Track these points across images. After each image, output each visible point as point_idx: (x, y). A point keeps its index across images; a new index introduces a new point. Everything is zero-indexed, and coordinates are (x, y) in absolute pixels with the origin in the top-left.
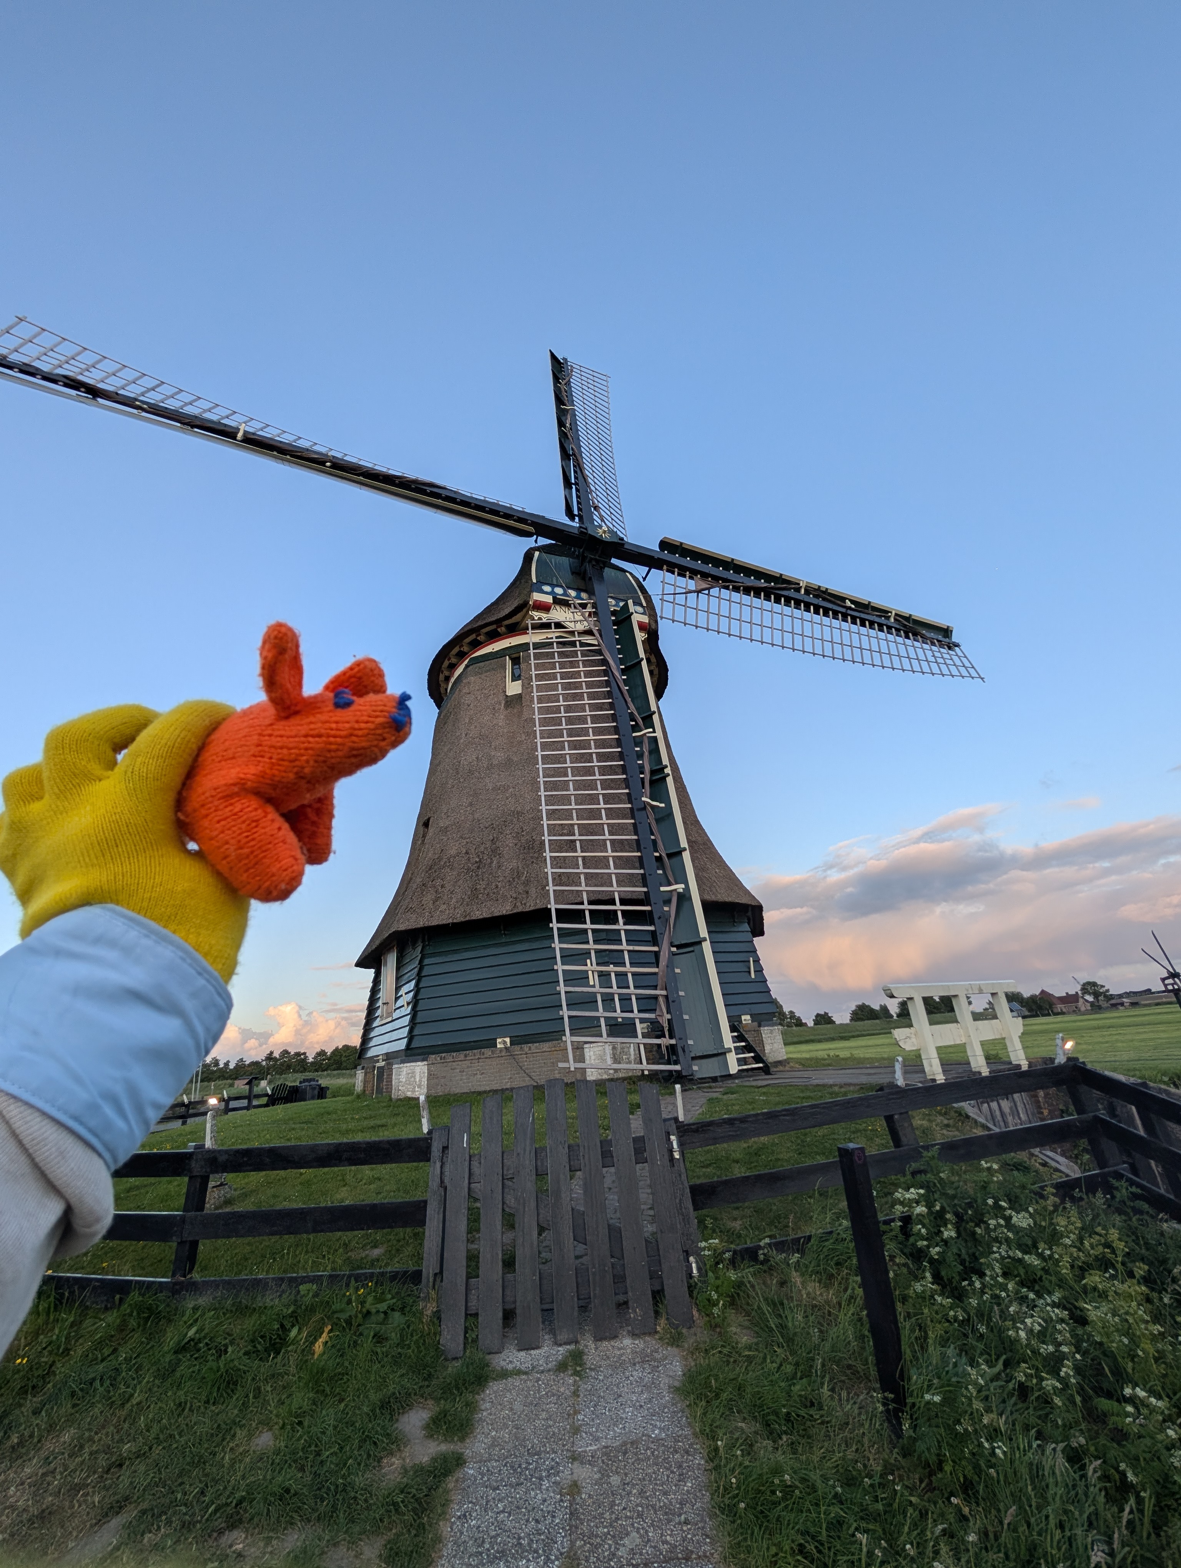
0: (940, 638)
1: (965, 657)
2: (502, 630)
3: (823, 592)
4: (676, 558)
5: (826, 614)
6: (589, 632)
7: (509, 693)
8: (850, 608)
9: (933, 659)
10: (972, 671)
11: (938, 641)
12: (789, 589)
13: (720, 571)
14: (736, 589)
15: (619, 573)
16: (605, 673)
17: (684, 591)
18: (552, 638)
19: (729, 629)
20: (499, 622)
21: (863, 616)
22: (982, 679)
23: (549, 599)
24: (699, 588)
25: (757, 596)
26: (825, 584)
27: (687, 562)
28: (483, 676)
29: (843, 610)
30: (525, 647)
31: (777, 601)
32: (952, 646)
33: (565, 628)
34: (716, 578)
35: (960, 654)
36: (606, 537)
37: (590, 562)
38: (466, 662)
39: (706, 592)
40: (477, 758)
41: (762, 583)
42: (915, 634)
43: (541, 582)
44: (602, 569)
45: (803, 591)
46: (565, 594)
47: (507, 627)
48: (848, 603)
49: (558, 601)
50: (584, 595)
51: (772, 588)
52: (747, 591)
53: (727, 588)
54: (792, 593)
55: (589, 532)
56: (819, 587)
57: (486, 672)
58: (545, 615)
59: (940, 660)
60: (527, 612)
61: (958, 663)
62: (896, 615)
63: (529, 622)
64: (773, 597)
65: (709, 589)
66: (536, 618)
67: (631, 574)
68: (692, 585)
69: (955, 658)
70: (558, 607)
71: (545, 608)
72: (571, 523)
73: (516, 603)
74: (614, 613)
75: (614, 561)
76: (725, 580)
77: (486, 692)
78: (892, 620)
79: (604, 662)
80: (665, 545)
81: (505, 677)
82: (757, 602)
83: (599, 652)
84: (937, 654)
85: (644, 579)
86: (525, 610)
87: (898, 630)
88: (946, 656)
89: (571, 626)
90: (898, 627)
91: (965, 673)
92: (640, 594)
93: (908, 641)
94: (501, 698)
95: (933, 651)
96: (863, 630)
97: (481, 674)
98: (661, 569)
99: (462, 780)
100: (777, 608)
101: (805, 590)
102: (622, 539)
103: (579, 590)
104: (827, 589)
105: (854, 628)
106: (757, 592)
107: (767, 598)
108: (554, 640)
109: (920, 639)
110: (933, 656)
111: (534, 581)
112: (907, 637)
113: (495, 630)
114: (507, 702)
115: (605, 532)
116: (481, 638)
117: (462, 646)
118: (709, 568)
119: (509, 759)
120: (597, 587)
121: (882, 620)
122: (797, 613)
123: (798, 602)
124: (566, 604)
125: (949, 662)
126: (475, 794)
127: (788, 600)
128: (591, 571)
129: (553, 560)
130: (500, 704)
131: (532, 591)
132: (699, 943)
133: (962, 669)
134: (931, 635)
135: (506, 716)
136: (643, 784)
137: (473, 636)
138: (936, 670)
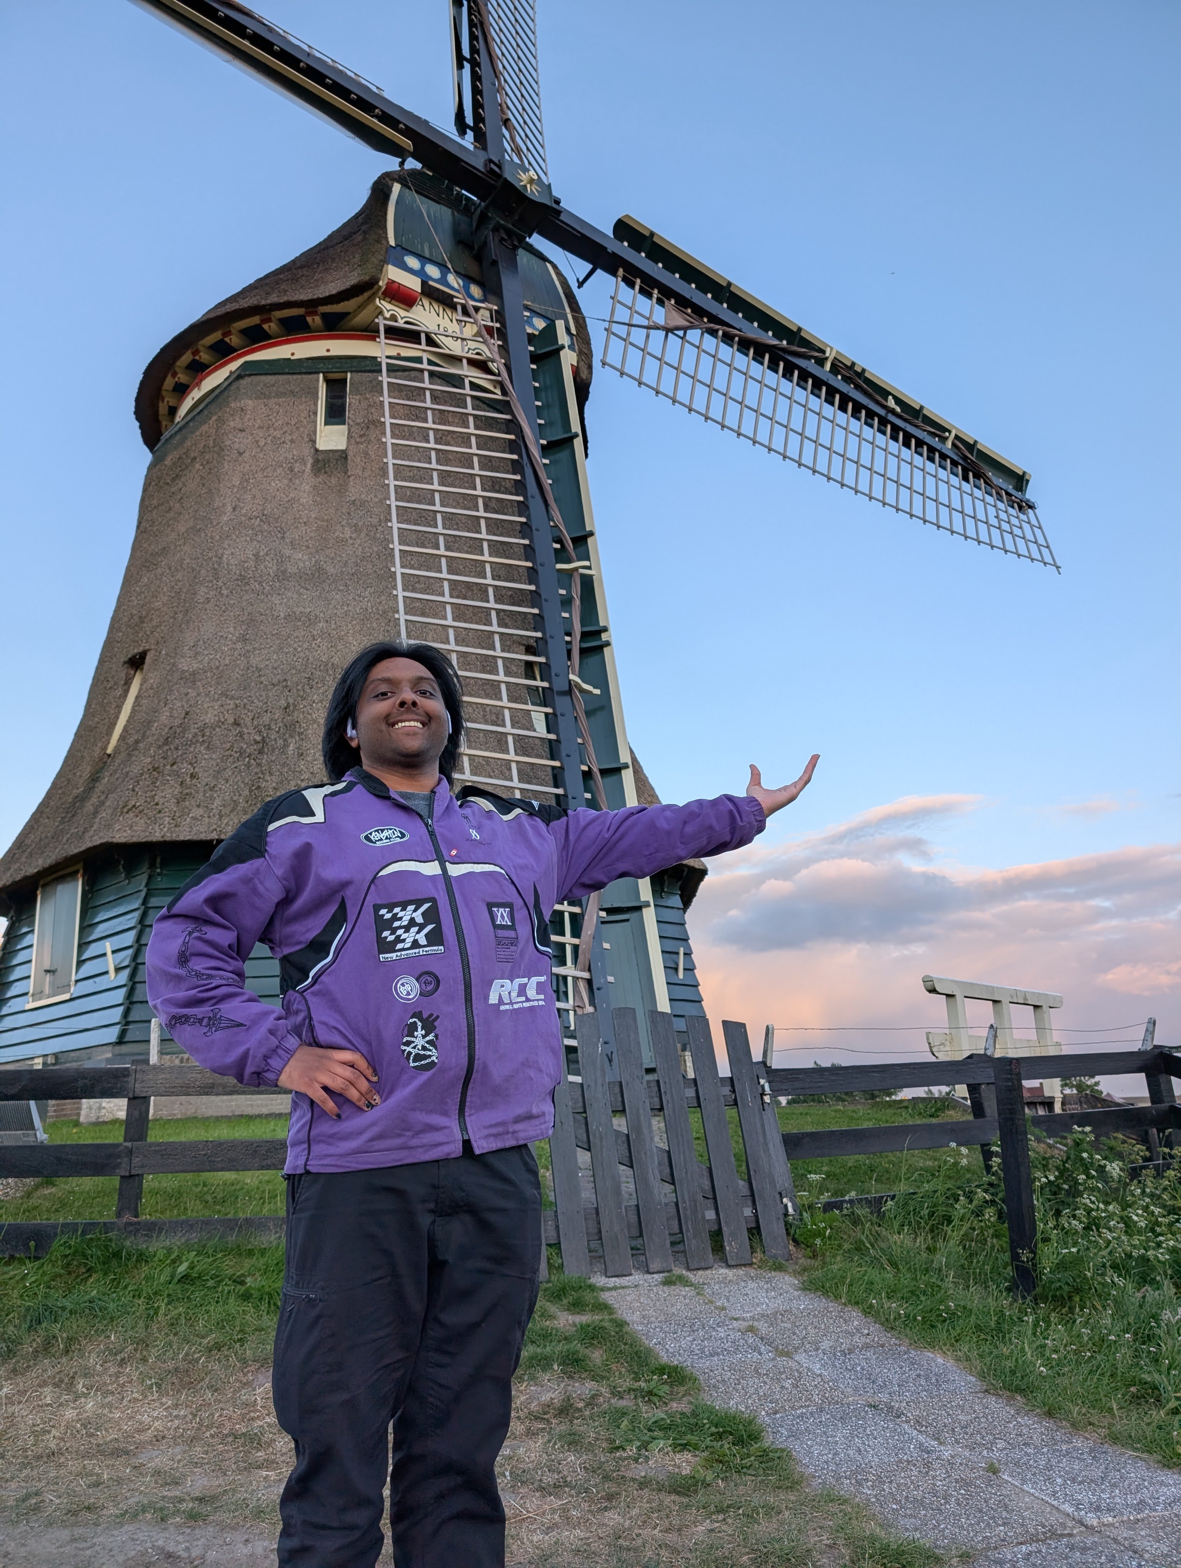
0: (1010, 489)
1: (1040, 528)
2: (315, 321)
3: (856, 373)
4: (640, 259)
5: (855, 415)
6: (481, 365)
7: (322, 445)
8: (893, 411)
9: (994, 521)
10: (1045, 551)
11: (1007, 493)
12: (809, 358)
13: (706, 300)
14: (728, 339)
15: (534, 260)
16: (512, 446)
17: (645, 323)
18: (419, 360)
19: (708, 408)
20: (312, 305)
21: (910, 429)
22: (1058, 567)
23: (414, 284)
24: (672, 324)
25: (758, 358)
26: (862, 363)
27: (657, 270)
28: (272, 401)
29: (882, 412)
30: (370, 365)
31: (787, 375)
32: (1025, 506)
33: (437, 346)
34: (699, 312)
35: (1034, 521)
36: (533, 191)
37: (496, 229)
38: (234, 366)
39: (681, 333)
40: (256, 555)
41: (769, 338)
42: (977, 476)
43: (403, 249)
44: (515, 248)
45: (828, 366)
46: (443, 281)
47: (324, 316)
48: (891, 403)
49: (430, 293)
50: (475, 290)
51: (784, 350)
52: (744, 345)
53: (713, 333)
54: (810, 366)
55: (507, 175)
56: (853, 364)
57: (278, 395)
58: (403, 313)
59: (1005, 526)
60: (371, 299)
61: (1029, 536)
62: (957, 437)
63: (381, 323)
64: (782, 364)
65: (685, 329)
66: (388, 315)
67: (555, 267)
68: (660, 315)
69: (1026, 527)
70: (426, 302)
71: (405, 299)
72: (458, 139)
73: (353, 279)
74: (531, 338)
75: (537, 241)
76: (714, 319)
77: (277, 434)
78: (949, 444)
79: (513, 426)
80: (623, 228)
81: (315, 414)
82: (756, 370)
83: (504, 406)
84: (1003, 516)
85: (581, 284)
86: (366, 295)
87: (954, 463)
88: (1014, 521)
89: (455, 348)
90: (955, 458)
92: (568, 310)
93: (966, 487)
94: (307, 451)
95: (997, 509)
96: (906, 453)
97: (269, 398)
98: (614, 273)
99: (225, 592)
100: (786, 386)
101: (833, 364)
102: (557, 202)
103: (468, 278)
104: (864, 370)
105: (894, 447)
106: (759, 351)
107: (773, 366)
108: (425, 366)
109: (983, 485)
110: (997, 517)
111: (392, 242)
112: (966, 479)
113: (302, 318)
114: (317, 461)
115: (531, 181)
116: (271, 327)
117: (227, 334)
118: (690, 290)
119: (320, 570)
120: (509, 284)
121: (935, 442)
122: (815, 403)
123: (818, 384)
124: (445, 301)
125: (1017, 531)
126: (252, 621)
127: (804, 376)
128: (494, 249)
129: (425, 206)
130: (303, 462)
131: (385, 262)
132: (638, 909)
133: (1033, 547)
134: (999, 481)
135: (315, 487)
136: (569, 652)
137: (255, 320)
138: (997, 541)
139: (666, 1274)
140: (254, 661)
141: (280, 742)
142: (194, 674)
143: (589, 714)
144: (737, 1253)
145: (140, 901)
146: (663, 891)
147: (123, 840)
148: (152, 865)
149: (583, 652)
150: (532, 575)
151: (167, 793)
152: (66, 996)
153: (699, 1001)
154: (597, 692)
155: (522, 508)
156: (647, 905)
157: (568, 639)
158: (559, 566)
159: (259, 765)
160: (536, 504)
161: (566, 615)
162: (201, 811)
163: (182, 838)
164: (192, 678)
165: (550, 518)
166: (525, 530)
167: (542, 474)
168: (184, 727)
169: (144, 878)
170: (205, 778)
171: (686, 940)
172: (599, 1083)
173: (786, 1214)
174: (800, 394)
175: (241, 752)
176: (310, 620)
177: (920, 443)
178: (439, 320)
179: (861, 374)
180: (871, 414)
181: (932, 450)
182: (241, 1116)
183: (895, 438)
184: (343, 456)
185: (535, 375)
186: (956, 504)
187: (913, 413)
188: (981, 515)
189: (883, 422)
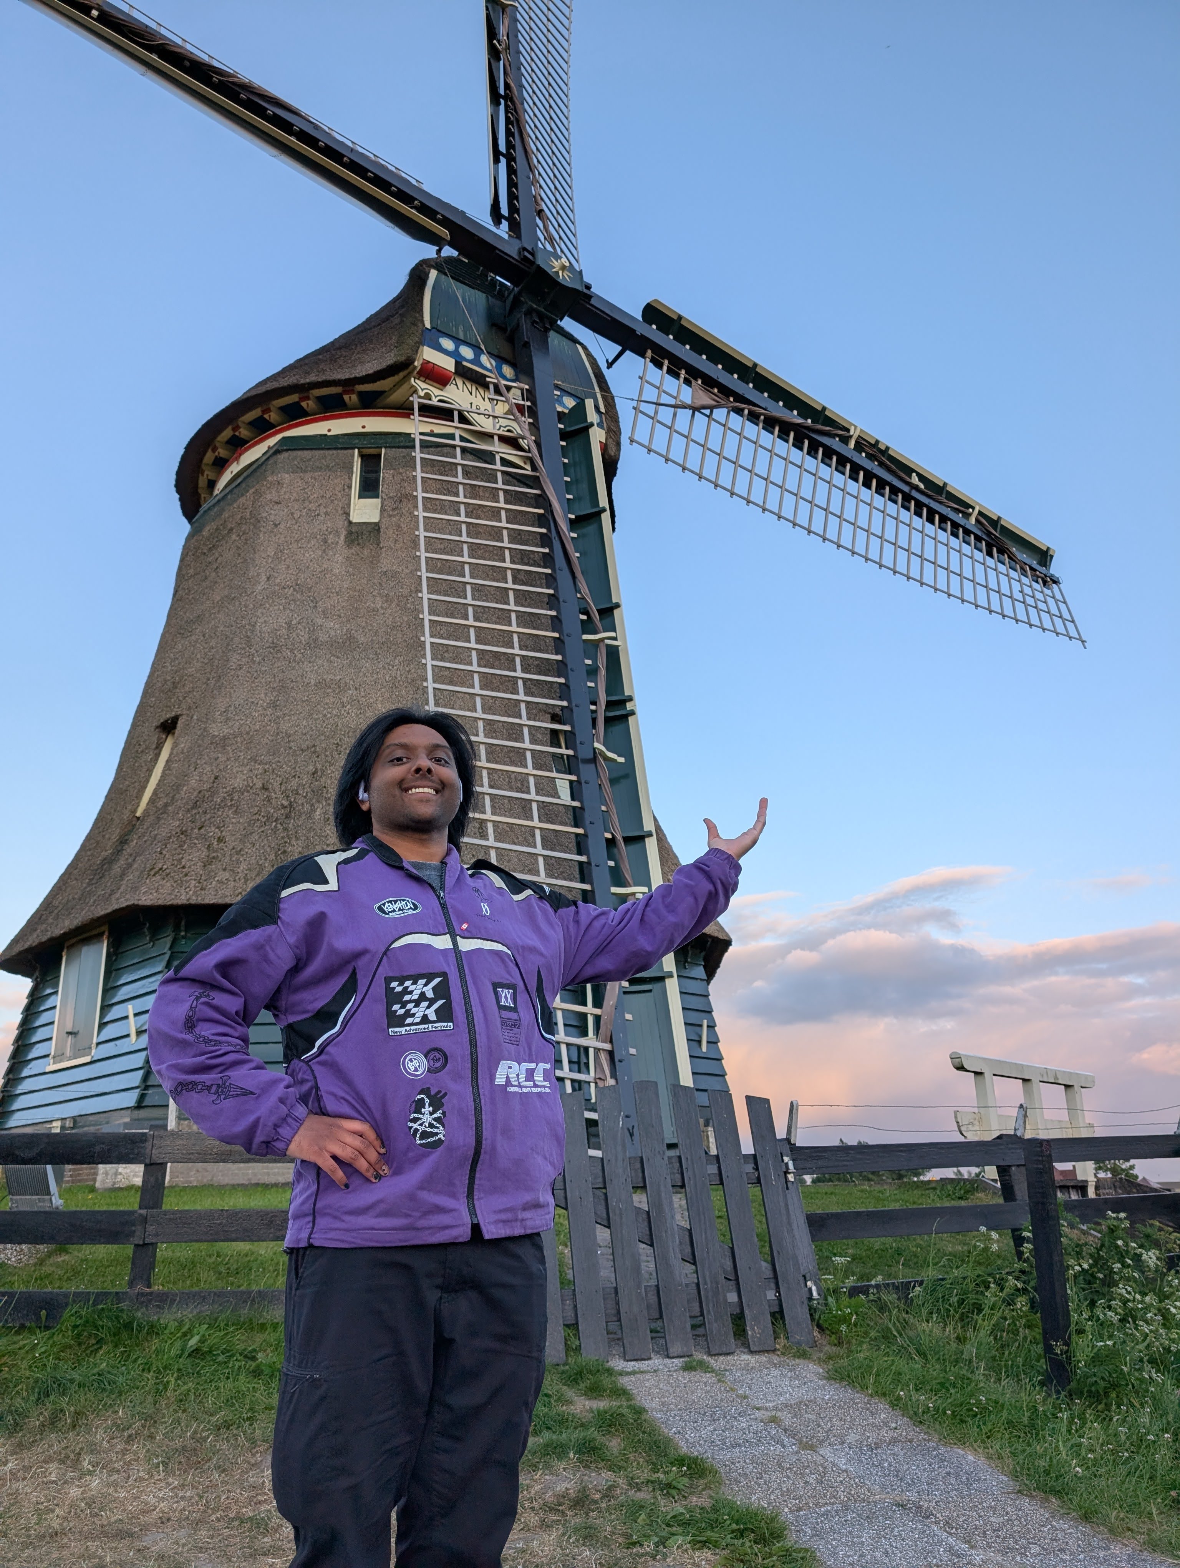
0: (1034, 564)
1: (1065, 602)
2: (352, 399)
3: (880, 451)
4: (668, 342)
5: (879, 491)
6: (512, 442)
7: (355, 518)
8: (916, 488)
9: (1018, 596)
10: (1070, 626)
11: (1031, 569)
12: (833, 436)
13: (732, 381)
14: (753, 417)
15: (565, 342)
16: (541, 521)
17: (672, 402)
18: (452, 436)
19: (733, 484)
20: (349, 384)
21: (934, 505)
22: (1083, 642)
23: (448, 364)
24: (699, 403)
25: (784, 436)
26: (886, 441)
27: (684, 352)
28: (308, 476)
29: (906, 489)
30: (404, 441)
31: (812, 452)
32: (1049, 581)
33: (470, 423)
34: (726, 391)
35: (1058, 596)
36: (564, 278)
37: (529, 313)
38: (272, 441)
39: (707, 412)
40: (289, 624)
41: (794, 417)
42: (1001, 551)
43: (439, 331)
44: (547, 331)
45: (852, 444)
46: (476, 361)
47: (361, 394)
48: (915, 479)
49: (464, 373)
50: (507, 370)
51: (808, 428)
52: (770, 423)
53: (739, 412)
54: (835, 443)
55: (540, 262)
56: (877, 442)
57: (314, 470)
58: (437, 392)
59: (1030, 601)
60: (406, 378)
61: (1054, 610)
62: (980, 513)
63: (416, 401)
64: (806, 442)
65: (712, 408)
66: (422, 394)
67: (585, 348)
69: (1051, 601)
70: (459, 382)
71: (439, 378)
72: (493, 229)
73: (390, 359)
74: (561, 416)
75: (568, 324)
76: (740, 398)
77: (313, 506)
78: (973, 520)
79: (542, 500)
80: (652, 313)
81: (350, 487)
82: (782, 447)
83: (534, 482)
84: (1027, 590)
85: (610, 365)
86: (402, 375)
87: (978, 539)
88: (1039, 596)
89: (487, 425)
90: (979, 533)
91: (1060, 628)
92: (597, 389)
93: (990, 562)
94: (341, 524)
95: (1022, 584)
96: (930, 529)
97: (306, 472)
98: (643, 355)
99: (257, 659)
100: (811, 463)
101: (857, 442)
102: (588, 287)
103: (500, 359)
104: (888, 448)
105: (917, 522)
106: (784, 429)
107: (798, 445)
108: (457, 442)
109: (1007, 560)
110: (1021, 592)
111: (428, 325)
112: (990, 554)
113: (339, 397)
114: (350, 533)
115: (563, 268)
116: (309, 405)
117: (268, 410)
118: (717, 371)
119: (350, 638)
120: (540, 364)
121: (959, 518)
122: (839, 479)
123: (842, 461)
124: (478, 380)
125: (1042, 606)
126: (283, 688)
127: (829, 453)
128: (526, 330)
129: (459, 291)
130: (337, 533)
131: (421, 343)
132: (661, 979)
133: (1058, 621)
134: (1023, 556)
135: (347, 558)
136: (594, 721)
137: (293, 398)
138: (1021, 615)
139: (686, 1359)
140: (284, 727)
141: (307, 807)
142: (224, 738)
143: (613, 781)
144: (759, 1338)
145: (164, 964)
146: (686, 961)
147: (148, 903)
148: (177, 929)
149: (608, 721)
150: (559, 645)
151: (194, 857)
152: (87, 1059)
153: (723, 1075)
154: (621, 760)
155: (550, 580)
156: (670, 975)
157: (593, 707)
158: (585, 637)
159: (285, 829)
160: (563, 576)
161: (592, 684)
162: (227, 875)
163: (207, 901)
164: (222, 743)
165: (577, 590)
166: (553, 601)
167: (570, 548)
168: (212, 791)
169: (168, 941)
170: (232, 842)
171: (709, 1012)
172: (620, 1158)
173: (810, 1299)
174: (825, 471)
175: (268, 817)
176: (341, 687)
177: (944, 519)
178: (472, 399)
179: (885, 452)
180: (894, 491)
181: (955, 525)
182: (257, 1185)
183: (919, 514)
184: (375, 528)
185: (564, 452)
186: (980, 579)
187: (937, 490)
188: (1005, 590)
189: (907, 498)
